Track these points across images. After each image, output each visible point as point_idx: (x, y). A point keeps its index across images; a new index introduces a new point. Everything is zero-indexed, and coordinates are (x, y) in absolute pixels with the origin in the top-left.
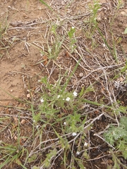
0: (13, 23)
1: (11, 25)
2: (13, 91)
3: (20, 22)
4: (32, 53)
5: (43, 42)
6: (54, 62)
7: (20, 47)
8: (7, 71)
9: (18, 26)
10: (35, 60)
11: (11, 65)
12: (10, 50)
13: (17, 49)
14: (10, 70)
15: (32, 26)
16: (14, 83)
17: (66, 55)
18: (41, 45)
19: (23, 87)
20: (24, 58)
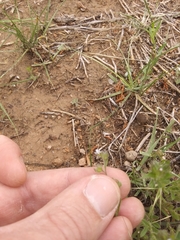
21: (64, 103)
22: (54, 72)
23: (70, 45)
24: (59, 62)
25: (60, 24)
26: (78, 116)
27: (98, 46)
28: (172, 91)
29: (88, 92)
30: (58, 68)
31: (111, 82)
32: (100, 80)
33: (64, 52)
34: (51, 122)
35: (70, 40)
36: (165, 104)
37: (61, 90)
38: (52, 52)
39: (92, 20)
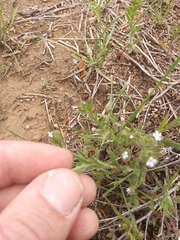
0: (24, 12)
1: (21, 14)
2: (30, 128)
3: (35, 8)
4: (58, 59)
5: (77, 38)
6: (98, 71)
7: (37, 50)
8: (18, 94)
9: (32, 15)
10: (64, 71)
11: (24, 83)
12: (20, 56)
13: (32, 54)
14: (23, 91)
15: (57, 13)
16: (31, 114)
17: (119, 58)
18: (72, 43)
19: (47, 120)
20: (46, 69)
21: (37, 86)
22: (24, 60)
23: (35, 34)
24: (27, 50)
25: (25, 16)
26: (49, 96)
27: (61, 31)
28: (128, 61)
29: (56, 73)
30: (27, 56)
31: (75, 62)
32: (66, 61)
33: (31, 40)
34: (27, 104)
35: (36, 29)
36: (123, 74)
37: (32, 76)
38: (20, 42)
39: (54, 8)
